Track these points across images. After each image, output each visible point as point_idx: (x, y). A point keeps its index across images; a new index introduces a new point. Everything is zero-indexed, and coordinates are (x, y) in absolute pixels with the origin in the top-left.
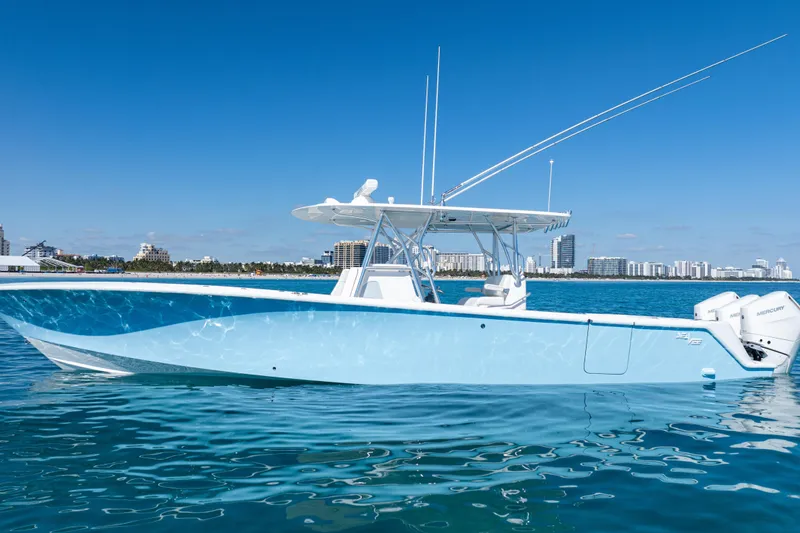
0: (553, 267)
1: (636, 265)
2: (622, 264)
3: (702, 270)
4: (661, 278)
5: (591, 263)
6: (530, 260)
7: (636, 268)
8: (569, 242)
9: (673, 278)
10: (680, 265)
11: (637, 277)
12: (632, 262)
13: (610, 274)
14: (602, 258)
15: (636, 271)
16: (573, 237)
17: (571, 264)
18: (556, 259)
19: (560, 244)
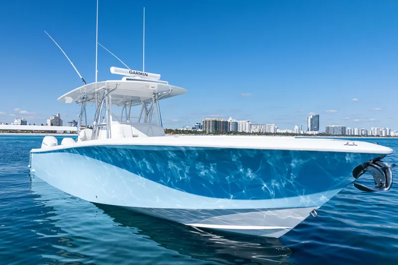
0: (308, 131)
1: (351, 130)
2: (344, 129)
3: (386, 132)
4: (364, 136)
5: (328, 128)
6: (296, 127)
7: (351, 131)
8: (317, 119)
9: (370, 136)
10: (374, 130)
11: (352, 135)
12: (349, 128)
13: (338, 134)
14: (334, 126)
15: (351, 133)
16: (318, 115)
17: (318, 129)
18: (309, 126)
19: (312, 119)
